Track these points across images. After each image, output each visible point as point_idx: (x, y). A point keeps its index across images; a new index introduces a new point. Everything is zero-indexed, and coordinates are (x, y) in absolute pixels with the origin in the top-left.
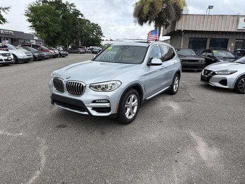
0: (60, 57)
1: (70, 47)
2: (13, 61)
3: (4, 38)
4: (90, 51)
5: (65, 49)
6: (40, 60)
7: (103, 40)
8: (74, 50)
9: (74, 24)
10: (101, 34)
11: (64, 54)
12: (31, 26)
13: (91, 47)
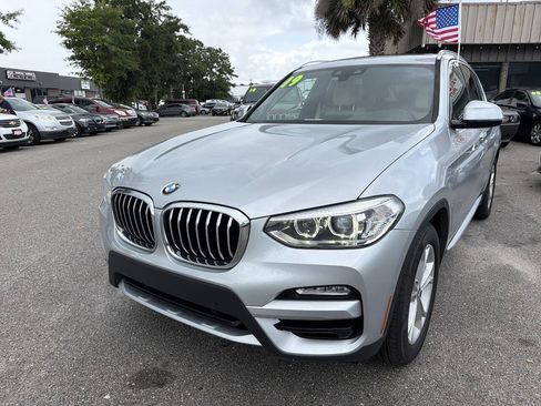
0: (140, 125)
1: (162, 103)
2: (26, 137)
3: (16, 89)
4: (207, 110)
5: (152, 107)
6: (93, 134)
7: (234, 85)
8: (172, 109)
9: (169, 50)
10: (230, 72)
11: (148, 118)
12: (72, 58)
13: (208, 101)
